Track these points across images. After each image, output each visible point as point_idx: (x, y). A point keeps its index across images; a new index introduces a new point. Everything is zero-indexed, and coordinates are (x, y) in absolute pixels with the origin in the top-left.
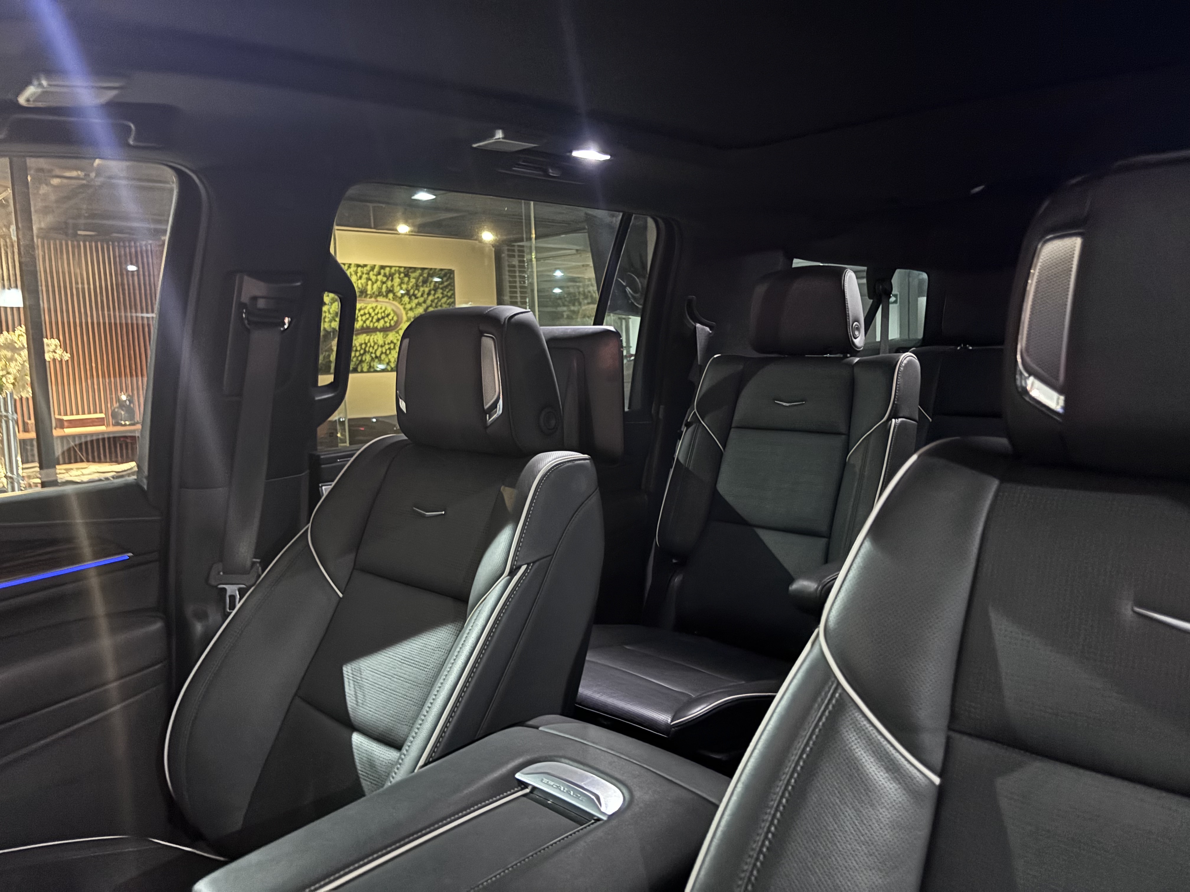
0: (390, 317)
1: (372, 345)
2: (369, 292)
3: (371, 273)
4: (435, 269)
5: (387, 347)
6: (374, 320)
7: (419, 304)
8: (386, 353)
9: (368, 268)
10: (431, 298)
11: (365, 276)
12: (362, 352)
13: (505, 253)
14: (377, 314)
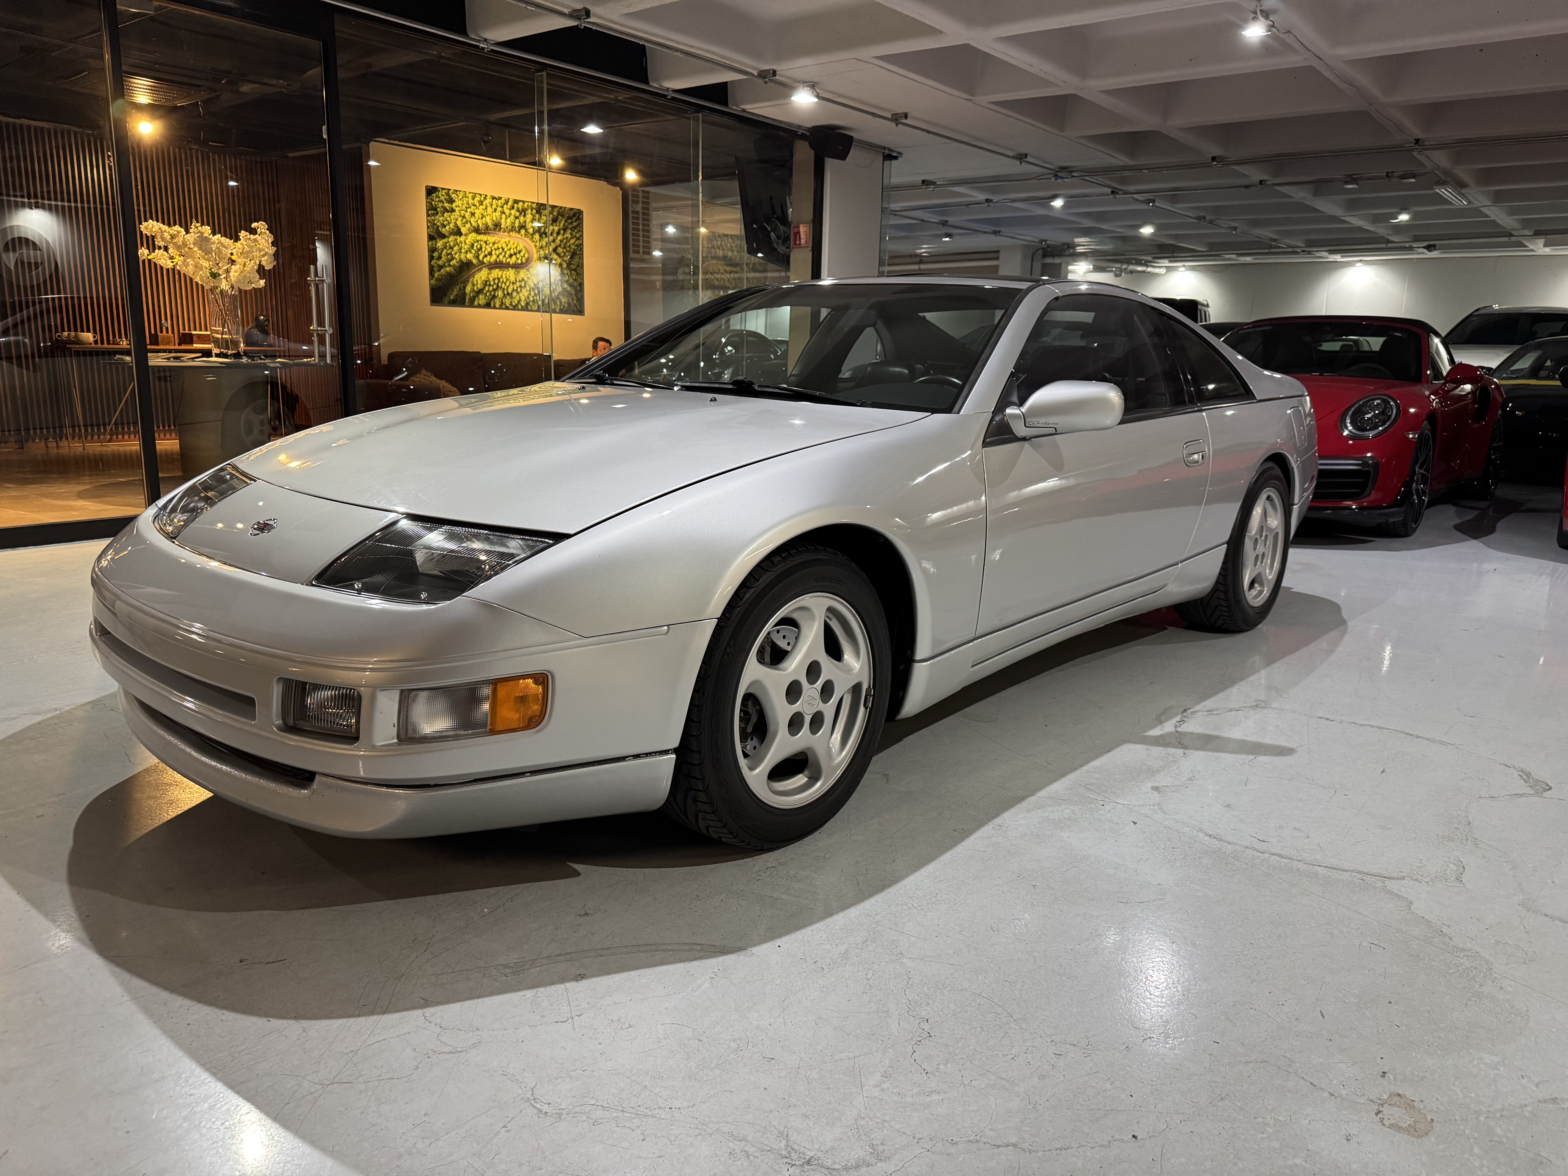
0: (522, 254)
1: (505, 281)
2: (502, 226)
3: (505, 206)
4: (565, 208)
5: (518, 284)
6: (507, 256)
7: (549, 243)
8: (517, 290)
9: (503, 201)
10: (560, 237)
11: (499, 209)
12: (495, 287)
13: (630, 198)
14: (509, 250)
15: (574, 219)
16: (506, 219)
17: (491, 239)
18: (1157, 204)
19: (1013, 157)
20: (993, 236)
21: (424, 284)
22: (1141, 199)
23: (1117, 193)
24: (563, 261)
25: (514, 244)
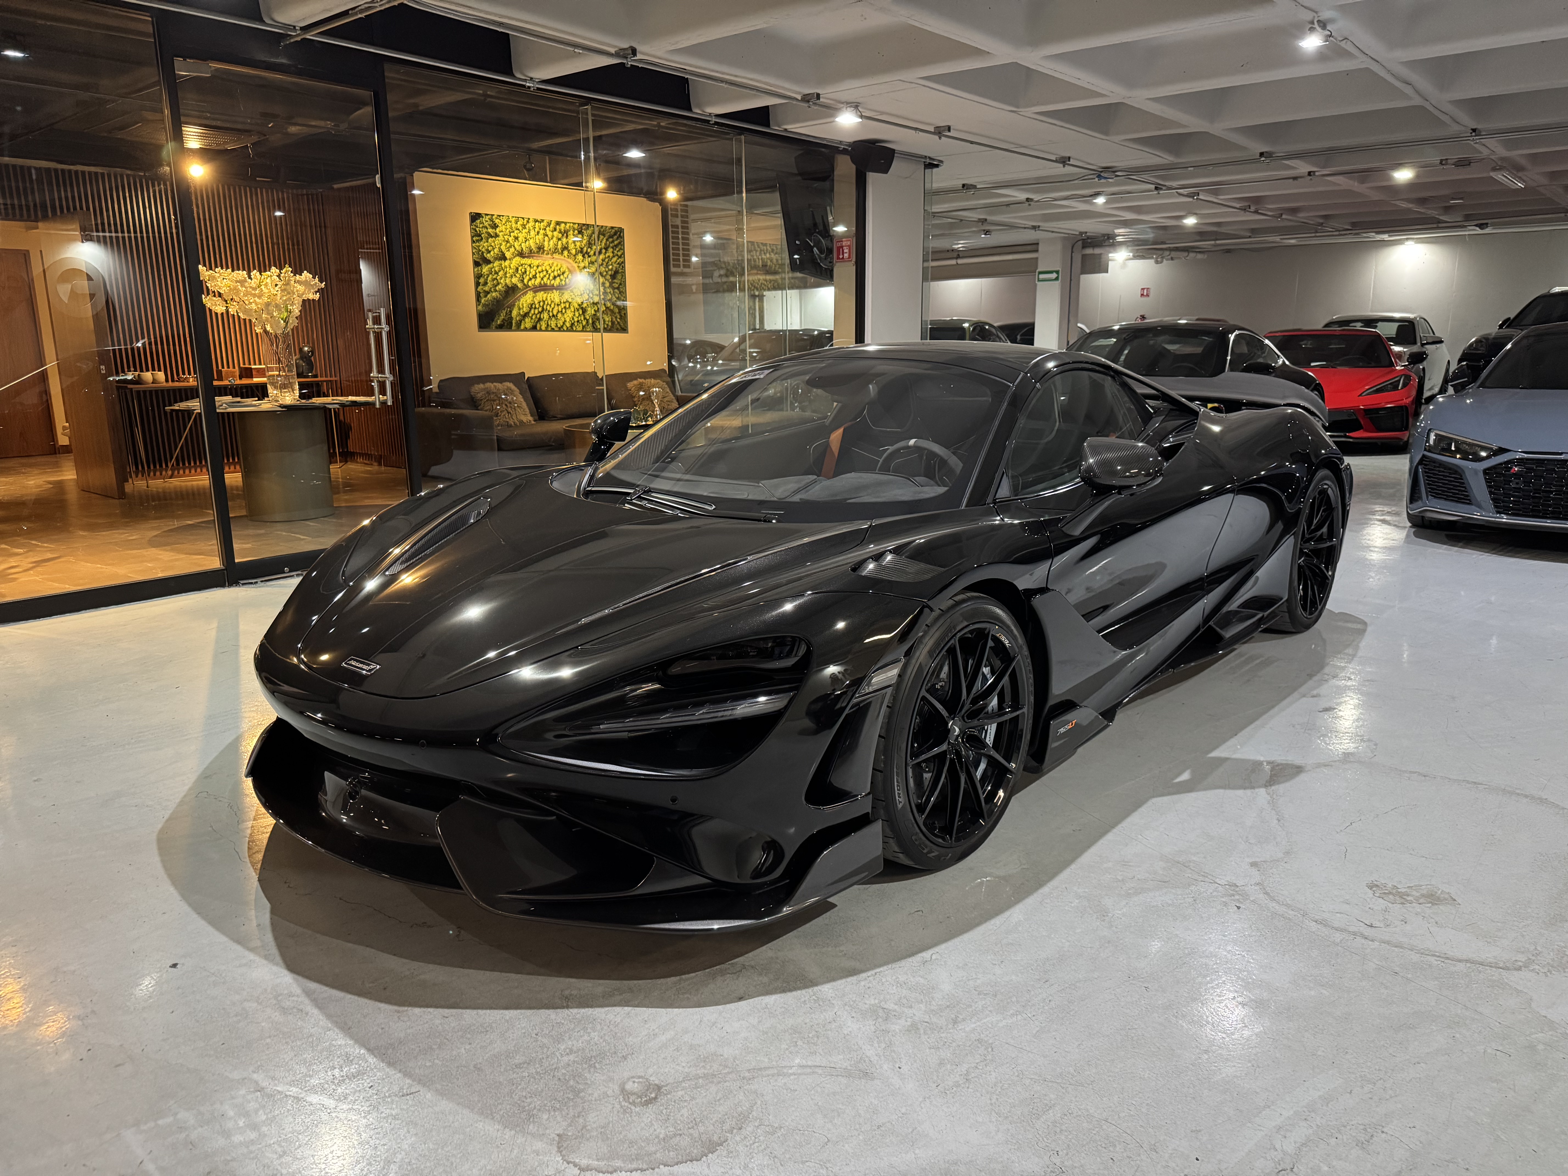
0: (565, 275)
1: (550, 303)
2: (545, 249)
3: (548, 229)
4: (606, 227)
5: (563, 305)
6: (551, 278)
7: (592, 263)
8: (562, 311)
9: (545, 223)
10: (602, 257)
11: (542, 232)
12: (540, 309)
13: (670, 212)
14: (553, 272)
15: (615, 237)
16: (549, 241)
17: (535, 262)
18: (1201, 197)
19: (1056, 161)
20: (1033, 231)
21: (471, 311)
22: (1185, 193)
23: (1161, 189)
24: (606, 280)
25: (557, 266)
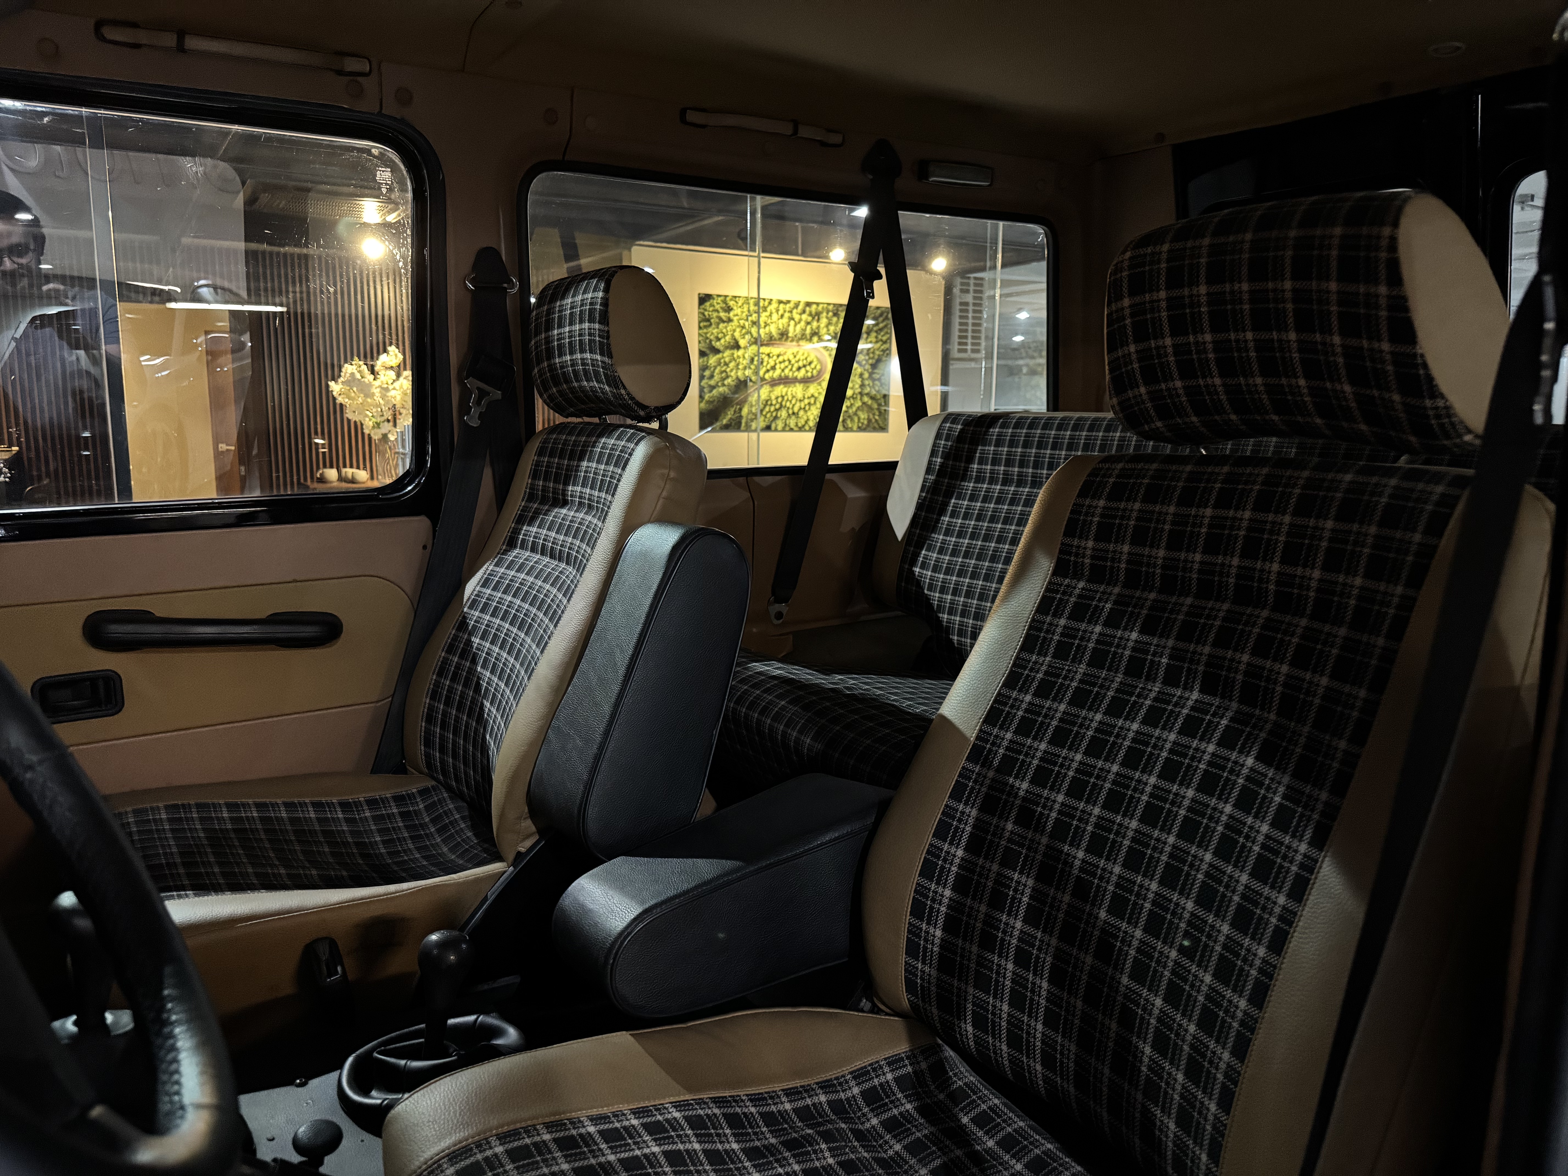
0: (813, 366)
1: (790, 398)
2: (790, 335)
3: (795, 311)
5: (806, 401)
6: (794, 369)
8: (805, 408)
9: (792, 305)
11: (787, 315)
13: (958, 287)
14: (798, 362)
15: (881, 319)
16: (796, 325)
17: (775, 350)
21: (692, 409)
24: (865, 370)
25: (803, 354)
